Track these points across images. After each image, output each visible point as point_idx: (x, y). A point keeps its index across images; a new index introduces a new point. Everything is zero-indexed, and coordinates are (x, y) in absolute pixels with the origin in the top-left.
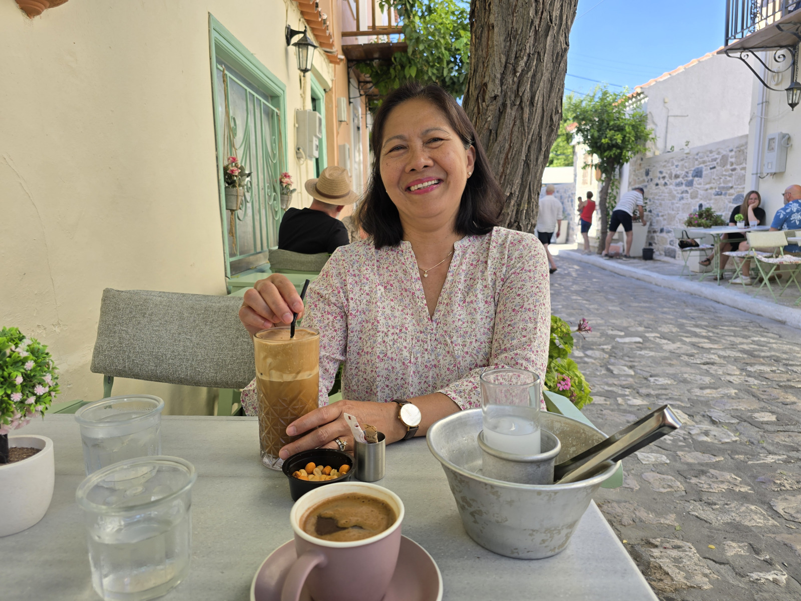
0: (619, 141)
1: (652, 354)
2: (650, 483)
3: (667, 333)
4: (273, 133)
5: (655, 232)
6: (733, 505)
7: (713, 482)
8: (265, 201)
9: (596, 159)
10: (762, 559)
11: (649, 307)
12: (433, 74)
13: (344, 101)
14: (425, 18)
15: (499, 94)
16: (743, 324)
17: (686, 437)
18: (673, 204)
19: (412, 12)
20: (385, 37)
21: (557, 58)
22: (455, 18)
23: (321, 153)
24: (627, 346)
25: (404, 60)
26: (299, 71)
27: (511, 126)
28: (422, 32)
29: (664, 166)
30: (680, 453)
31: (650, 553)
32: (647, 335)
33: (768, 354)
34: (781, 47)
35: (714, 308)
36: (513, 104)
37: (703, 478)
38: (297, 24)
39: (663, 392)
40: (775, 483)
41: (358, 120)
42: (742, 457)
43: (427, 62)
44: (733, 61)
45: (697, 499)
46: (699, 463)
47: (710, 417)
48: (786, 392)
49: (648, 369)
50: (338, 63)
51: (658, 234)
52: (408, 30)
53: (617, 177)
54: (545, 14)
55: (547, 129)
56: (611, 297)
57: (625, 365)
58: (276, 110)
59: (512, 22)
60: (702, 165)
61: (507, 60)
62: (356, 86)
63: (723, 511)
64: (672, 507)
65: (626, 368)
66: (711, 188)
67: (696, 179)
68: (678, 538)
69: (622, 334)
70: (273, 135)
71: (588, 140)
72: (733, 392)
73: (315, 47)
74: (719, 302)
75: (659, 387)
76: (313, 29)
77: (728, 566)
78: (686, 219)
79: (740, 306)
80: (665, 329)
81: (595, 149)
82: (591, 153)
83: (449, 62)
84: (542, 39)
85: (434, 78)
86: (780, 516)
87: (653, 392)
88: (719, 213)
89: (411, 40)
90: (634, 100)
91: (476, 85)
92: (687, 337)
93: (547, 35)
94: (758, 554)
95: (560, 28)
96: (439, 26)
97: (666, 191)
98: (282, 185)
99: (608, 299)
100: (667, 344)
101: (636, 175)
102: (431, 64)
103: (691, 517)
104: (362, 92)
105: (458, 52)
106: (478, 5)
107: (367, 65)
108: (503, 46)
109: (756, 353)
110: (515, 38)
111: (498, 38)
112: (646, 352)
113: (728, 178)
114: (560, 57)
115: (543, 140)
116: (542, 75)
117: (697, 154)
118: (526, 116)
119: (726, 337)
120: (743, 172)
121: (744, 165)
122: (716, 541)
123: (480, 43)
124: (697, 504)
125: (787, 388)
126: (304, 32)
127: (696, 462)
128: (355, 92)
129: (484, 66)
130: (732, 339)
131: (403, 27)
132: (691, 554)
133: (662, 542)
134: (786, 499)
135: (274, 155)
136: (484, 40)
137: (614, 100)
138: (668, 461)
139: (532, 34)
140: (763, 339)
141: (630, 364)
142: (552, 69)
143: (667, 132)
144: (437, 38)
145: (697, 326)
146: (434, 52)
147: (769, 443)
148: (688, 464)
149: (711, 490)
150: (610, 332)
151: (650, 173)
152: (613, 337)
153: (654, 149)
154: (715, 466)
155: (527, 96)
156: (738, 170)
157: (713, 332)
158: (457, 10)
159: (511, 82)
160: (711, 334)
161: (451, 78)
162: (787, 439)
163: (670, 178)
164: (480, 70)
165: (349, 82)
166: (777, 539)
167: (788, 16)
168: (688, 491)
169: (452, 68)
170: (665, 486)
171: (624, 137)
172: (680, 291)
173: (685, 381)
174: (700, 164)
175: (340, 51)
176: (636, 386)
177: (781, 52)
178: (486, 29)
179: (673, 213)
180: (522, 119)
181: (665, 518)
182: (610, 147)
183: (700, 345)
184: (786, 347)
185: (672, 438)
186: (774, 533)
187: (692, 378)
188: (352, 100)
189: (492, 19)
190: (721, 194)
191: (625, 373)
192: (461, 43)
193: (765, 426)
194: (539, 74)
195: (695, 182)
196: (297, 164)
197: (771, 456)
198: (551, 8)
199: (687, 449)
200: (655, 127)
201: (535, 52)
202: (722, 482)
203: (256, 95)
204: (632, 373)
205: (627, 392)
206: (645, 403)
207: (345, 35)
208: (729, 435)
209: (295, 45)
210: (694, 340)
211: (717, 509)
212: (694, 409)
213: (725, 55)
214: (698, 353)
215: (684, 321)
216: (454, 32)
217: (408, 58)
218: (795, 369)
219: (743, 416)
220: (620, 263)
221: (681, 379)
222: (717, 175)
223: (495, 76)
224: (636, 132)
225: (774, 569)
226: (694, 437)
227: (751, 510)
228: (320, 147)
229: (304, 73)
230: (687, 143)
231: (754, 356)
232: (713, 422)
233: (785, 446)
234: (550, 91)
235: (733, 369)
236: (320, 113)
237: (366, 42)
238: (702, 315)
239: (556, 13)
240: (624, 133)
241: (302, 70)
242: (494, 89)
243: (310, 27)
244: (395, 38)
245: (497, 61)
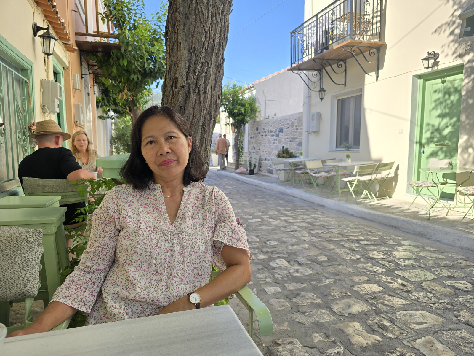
0: (243, 112)
1: (267, 228)
2: (273, 305)
3: (272, 215)
4: (23, 95)
5: (262, 160)
6: (314, 312)
7: (303, 299)
8: (17, 142)
9: (231, 120)
10: (331, 341)
11: (262, 201)
12: (138, 65)
13: (78, 77)
14: (132, 31)
15: (186, 85)
16: (306, 208)
17: (288, 275)
18: (270, 146)
19: (123, 26)
20: (106, 39)
21: (218, 67)
22: (150, 34)
23: (61, 109)
24: (254, 224)
25: (119, 54)
26: (44, 54)
27: (193, 105)
28: (130, 39)
29: (265, 126)
30: (286, 285)
31: (277, 350)
32: (263, 217)
33: (319, 223)
34: (315, 70)
35: (293, 200)
36: (194, 92)
37: (299, 298)
38: (41, 23)
39: (274, 249)
40: (331, 295)
41: (88, 89)
42: (314, 282)
43: (135, 58)
44: (294, 75)
45: (297, 311)
46: (295, 289)
47: (298, 262)
48: (330, 243)
49: (265, 237)
50: (73, 52)
51: (264, 161)
52: (121, 37)
53: (243, 131)
54: (211, 40)
55: (214, 108)
56: (244, 196)
57: (254, 236)
58: (25, 79)
59: (192, 42)
60: (283, 126)
61: (189, 65)
62: (86, 67)
63: (310, 316)
64: (286, 318)
65: (255, 237)
66: (288, 138)
67: (280, 133)
68: (290, 337)
69: (251, 217)
70: (23, 97)
71: (227, 110)
72: (307, 246)
73: (56, 40)
74: (294, 197)
75: (272, 247)
76: (54, 28)
77: (316, 348)
78: (277, 154)
79: (304, 198)
80: (271, 213)
81: (231, 116)
82: (229, 117)
83: (148, 60)
84: (210, 55)
85: (139, 68)
86: (336, 314)
87: (269, 250)
88: (291, 151)
89: (123, 43)
90: (249, 90)
91: (171, 78)
92: (282, 217)
93: (212, 53)
94: (328, 338)
95: (219, 50)
96: (141, 37)
97: (267, 139)
98: (31, 131)
99: (242, 198)
100: (273, 221)
101: (252, 130)
102: (137, 59)
103: (295, 322)
104: (91, 72)
105: (153, 54)
106: (170, 29)
107: (94, 55)
108: (187, 56)
109: (314, 223)
110: (194, 52)
111: (184, 51)
112: (264, 227)
113: (295, 133)
114: (220, 66)
115: (212, 114)
116: (210, 76)
117: (280, 120)
118: (202, 99)
119: (300, 216)
120: (301, 130)
121: (301, 127)
122: (309, 335)
123: (172, 52)
124: (297, 314)
125: (330, 241)
126: (48, 29)
127: (294, 289)
128: (85, 71)
129: (175, 66)
130: (303, 216)
131: (118, 34)
132: (297, 346)
133: (282, 341)
134: (337, 303)
135: (24, 110)
136: (175, 51)
137: (240, 89)
138: (281, 291)
139: (204, 51)
140: (316, 216)
141: (256, 234)
142: (216, 73)
143: (265, 108)
144: (140, 44)
145: (286, 210)
146: (138, 52)
147: (326, 273)
148: (291, 291)
149: (303, 305)
150: (245, 217)
151: (259, 129)
152: (247, 219)
153: (260, 117)
154: (303, 289)
155: (202, 88)
156: (299, 130)
157: (294, 213)
158: (152, 30)
159: (192, 78)
160: (293, 214)
161: (150, 69)
162: (333, 270)
163: (268, 132)
164: (173, 69)
165: (81, 64)
166: (336, 327)
167: (318, 56)
168: (292, 307)
169: (150, 63)
170: (281, 306)
171: (245, 110)
172: (276, 192)
173: (284, 242)
174: (282, 125)
175: (74, 44)
176: (260, 247)
177: (315, 72)
178: (176, 44)
179: (271, 150)
180: (200, 101)
181: (283, 326)
182: (239, 114)
183: (289, 221)
184: (326, 219)
185: (281, 276)
186: (334, 324)
187: (287, 240)
188: (83, 76)
189: (180, 39)
190: (292, 141)
191: (254, 240)
192: (155, 49)
193: (323, 263)
194: (209, 75)
195: (280, 135)
196: (43, 116)
197: (328, 280)
198: (214, 37)
199: (289, 282)
200: (260, 105)
201: (206, 62)
202: (308, 299)
203: (8, 68)
204: (258, 240)
205: (257, 251)
206: (266, 257)
207: (77, 34)
208: (308, 271)
209: (40, 36)
210: (286, 218)
211: (307, 315)
212: (290, 258)
213: (291, 72)
214: (288, 226)
215: (280, 208)
216: (150, 42)
217: (121, 54)
218: (332, 230)
219: (313, 259)
220: (246, 177)
221: (282, 241)
222: (290, 132)
223: (183, 74)
224: (251, 107)
225: (337, 346)
226: (292, 274)
227: (323, 313)
228: (60, 106)
229: (48, 56)
230: (275, 115)
231: (314, 225)
232: (300, 264)
233: (333, 273)
234: (215, 86)
235: (305, 233)
236: (60, 83)
237: (93, 41)
238: (287, 204)
239: (217, 41)
240: (245, 107)
241: (46, 54)
242: (182, 81)
243: (52, 26)
244: (112, 41)
245: (184, 65)
